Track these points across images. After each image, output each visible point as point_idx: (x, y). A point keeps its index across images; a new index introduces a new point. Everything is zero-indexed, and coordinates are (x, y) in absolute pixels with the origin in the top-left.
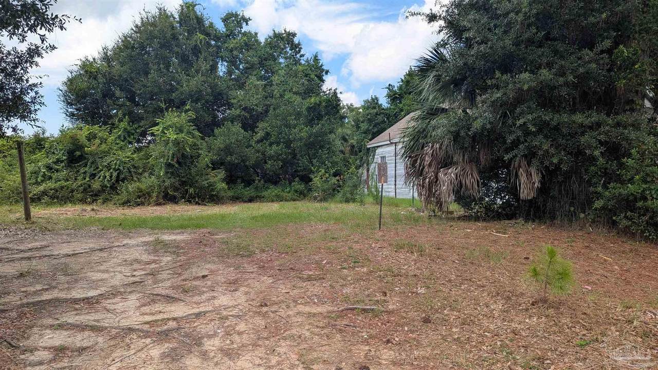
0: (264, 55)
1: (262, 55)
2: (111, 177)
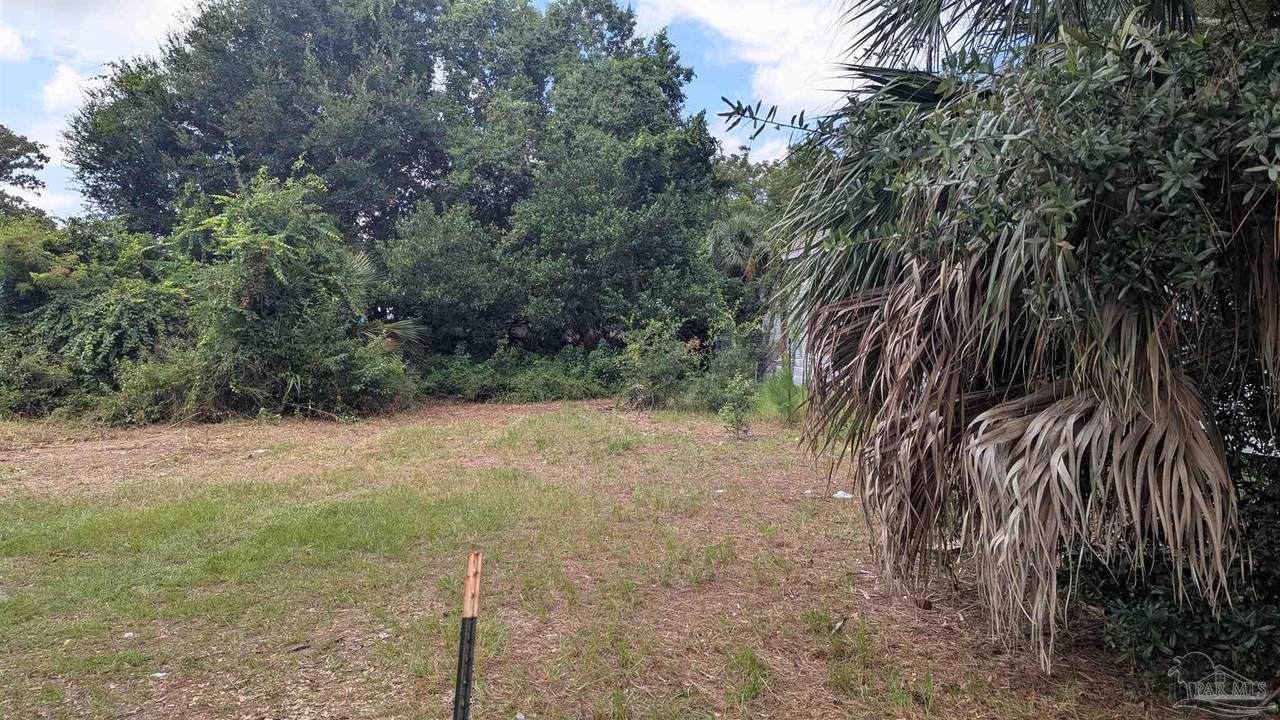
0: (539, 40)
1: (535, 41)
2: (97, 346)
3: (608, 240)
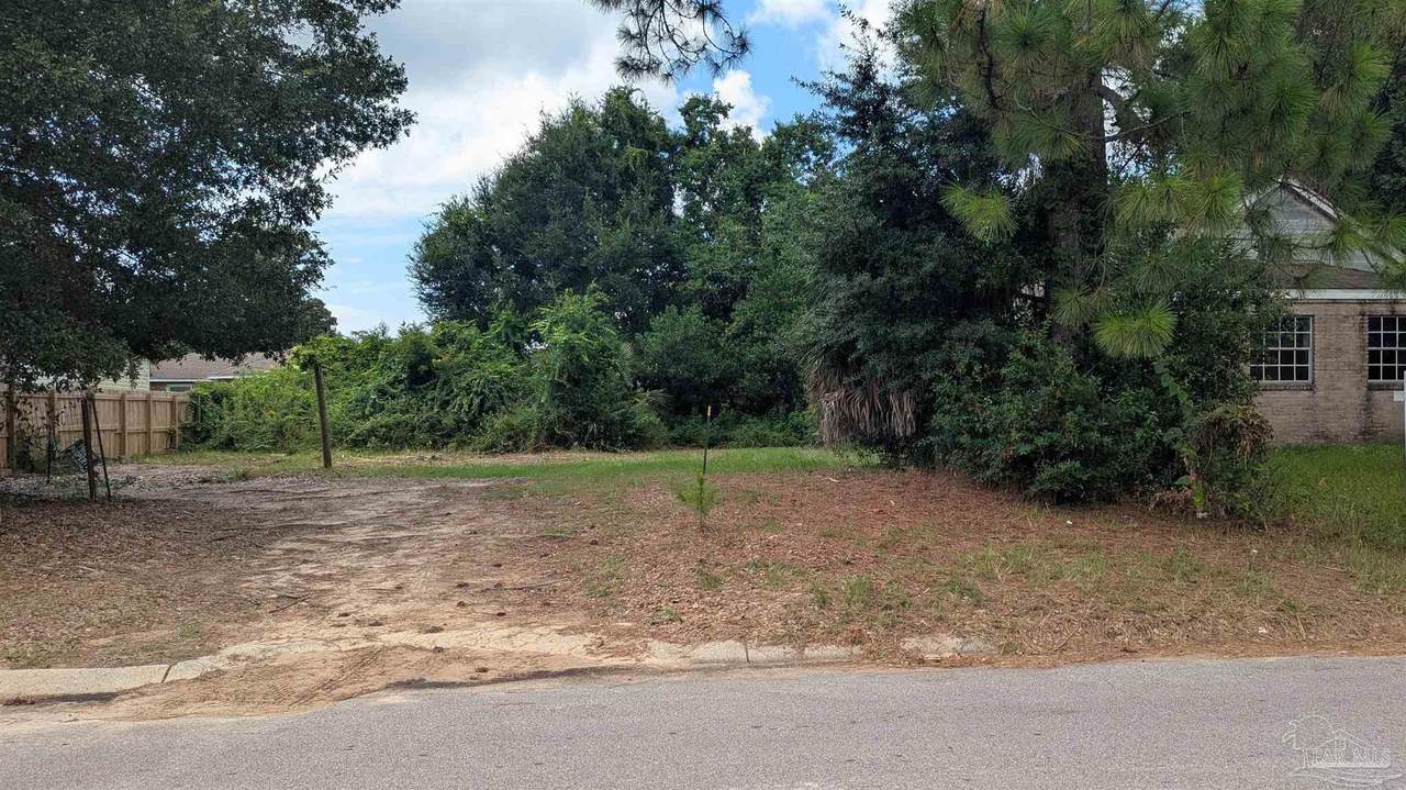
0: (756, 171)
1: (753, 173)
2: (470, 405)
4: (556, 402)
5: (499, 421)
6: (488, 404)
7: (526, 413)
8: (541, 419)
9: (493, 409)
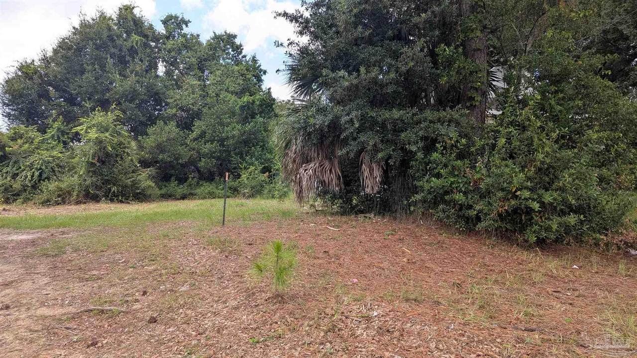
0: (204, 56)
1: (202, 56)
2: (32, 176)
3: (234, 136)
4: (91, 174)
5: (52, 186)
6: (44, 176)
7: (69, 181)
8: (80, 184)
9: (48, 178)
